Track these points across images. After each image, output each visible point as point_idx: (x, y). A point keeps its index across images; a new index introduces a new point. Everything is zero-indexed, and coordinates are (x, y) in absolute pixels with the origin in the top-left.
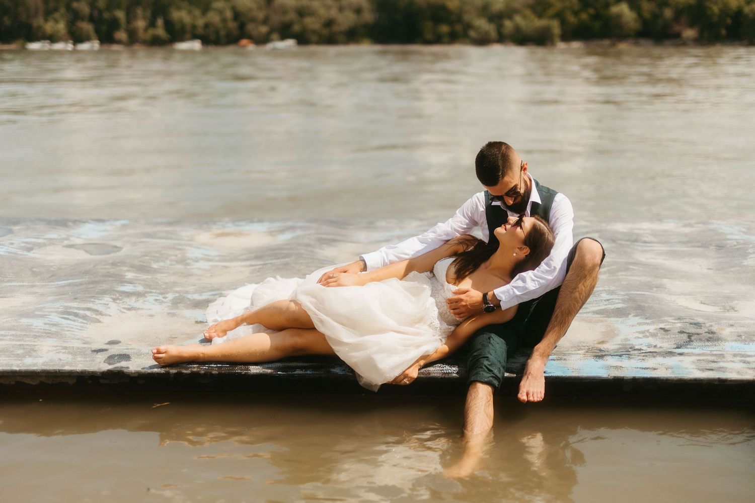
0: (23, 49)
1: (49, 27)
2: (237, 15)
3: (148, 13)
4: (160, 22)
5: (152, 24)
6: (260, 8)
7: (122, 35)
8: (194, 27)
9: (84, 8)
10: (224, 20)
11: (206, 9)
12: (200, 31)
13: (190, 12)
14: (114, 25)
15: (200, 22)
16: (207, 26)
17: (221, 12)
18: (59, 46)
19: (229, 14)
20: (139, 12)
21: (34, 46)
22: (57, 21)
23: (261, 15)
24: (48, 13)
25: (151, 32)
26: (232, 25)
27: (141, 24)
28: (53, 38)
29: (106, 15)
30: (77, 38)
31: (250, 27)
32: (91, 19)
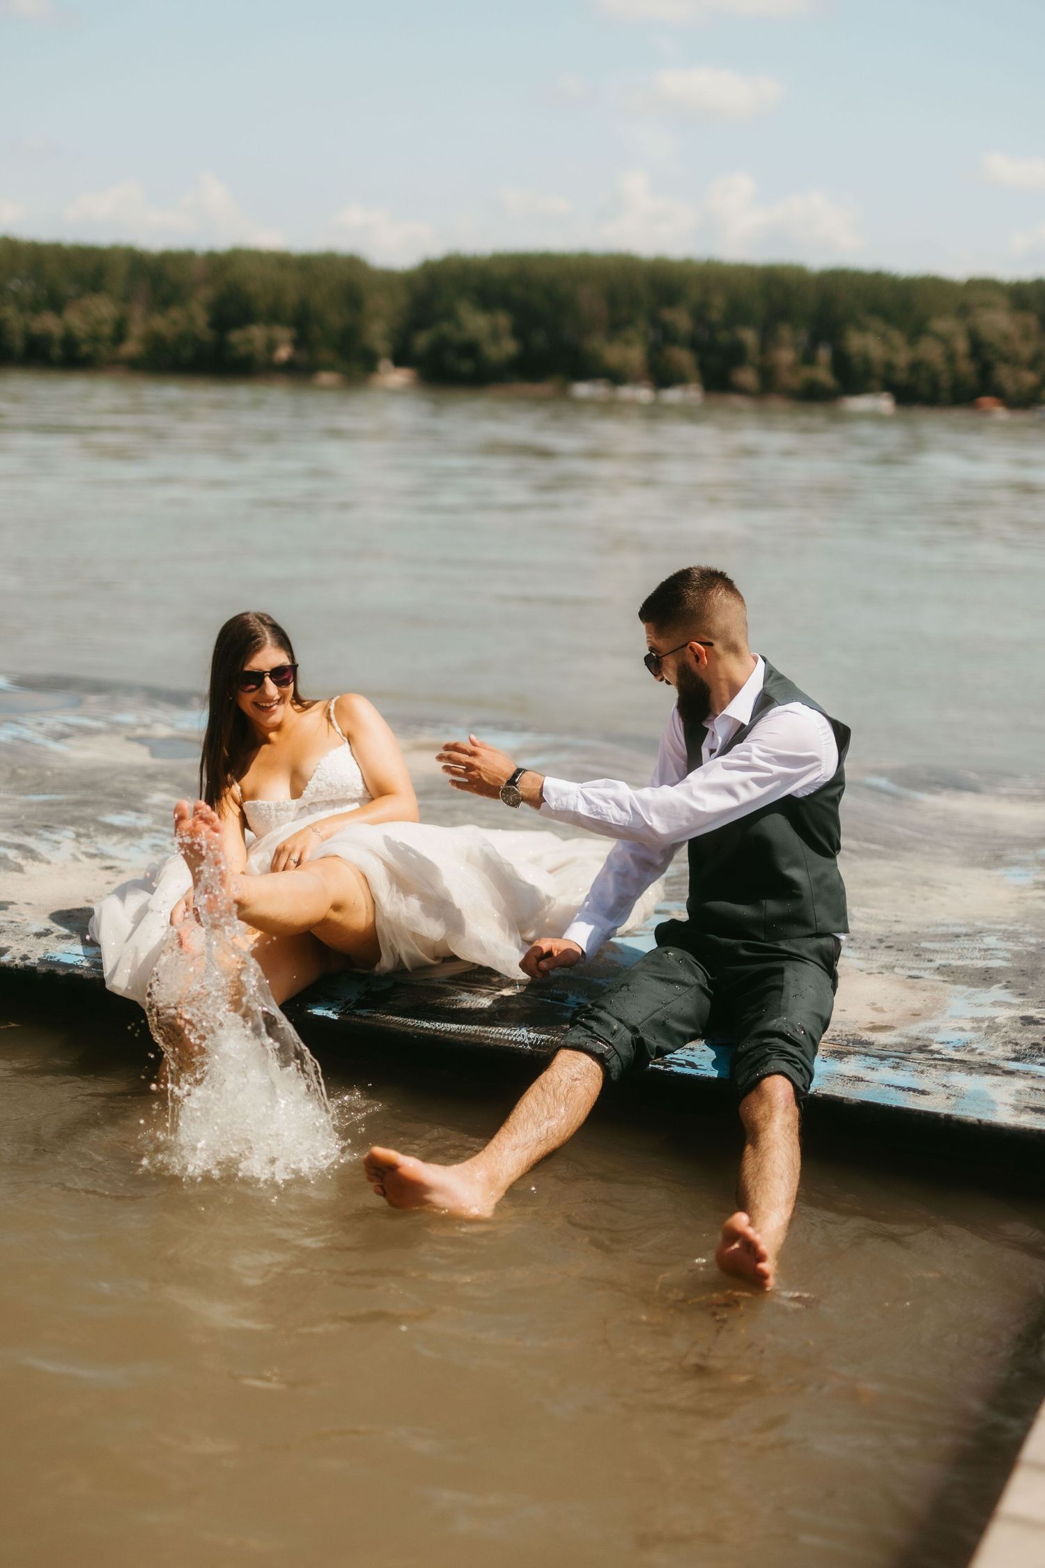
0: (563, 395)
1: (614, 354)
2: (978, 347)
3: (803, 337)
4: (824, 354)
5: (808, 359)
6: (1026, 336)
7: (747, 377)
8: (889, 366)
9: (681, 319)
10: (951, 358)
11: (916, 331)
12: (901, 376)
13: (884, 338)
14: (736, 355)
15: (902, 358)
16: (916, 366)
17: (945, 340)
18: (626, 392)
19: (962, 345)
20: (785, 332)
21: (582, 390)
22: (628, 343)
23: (1026, 350)
24: (616, 328)
25: (807, 373)
26: (966, 367)
27: (785, 356)
28: (616, 377)
29: (723, 337)
30: (662, 377)
31: (1005, 375)
32: (694, 345)
